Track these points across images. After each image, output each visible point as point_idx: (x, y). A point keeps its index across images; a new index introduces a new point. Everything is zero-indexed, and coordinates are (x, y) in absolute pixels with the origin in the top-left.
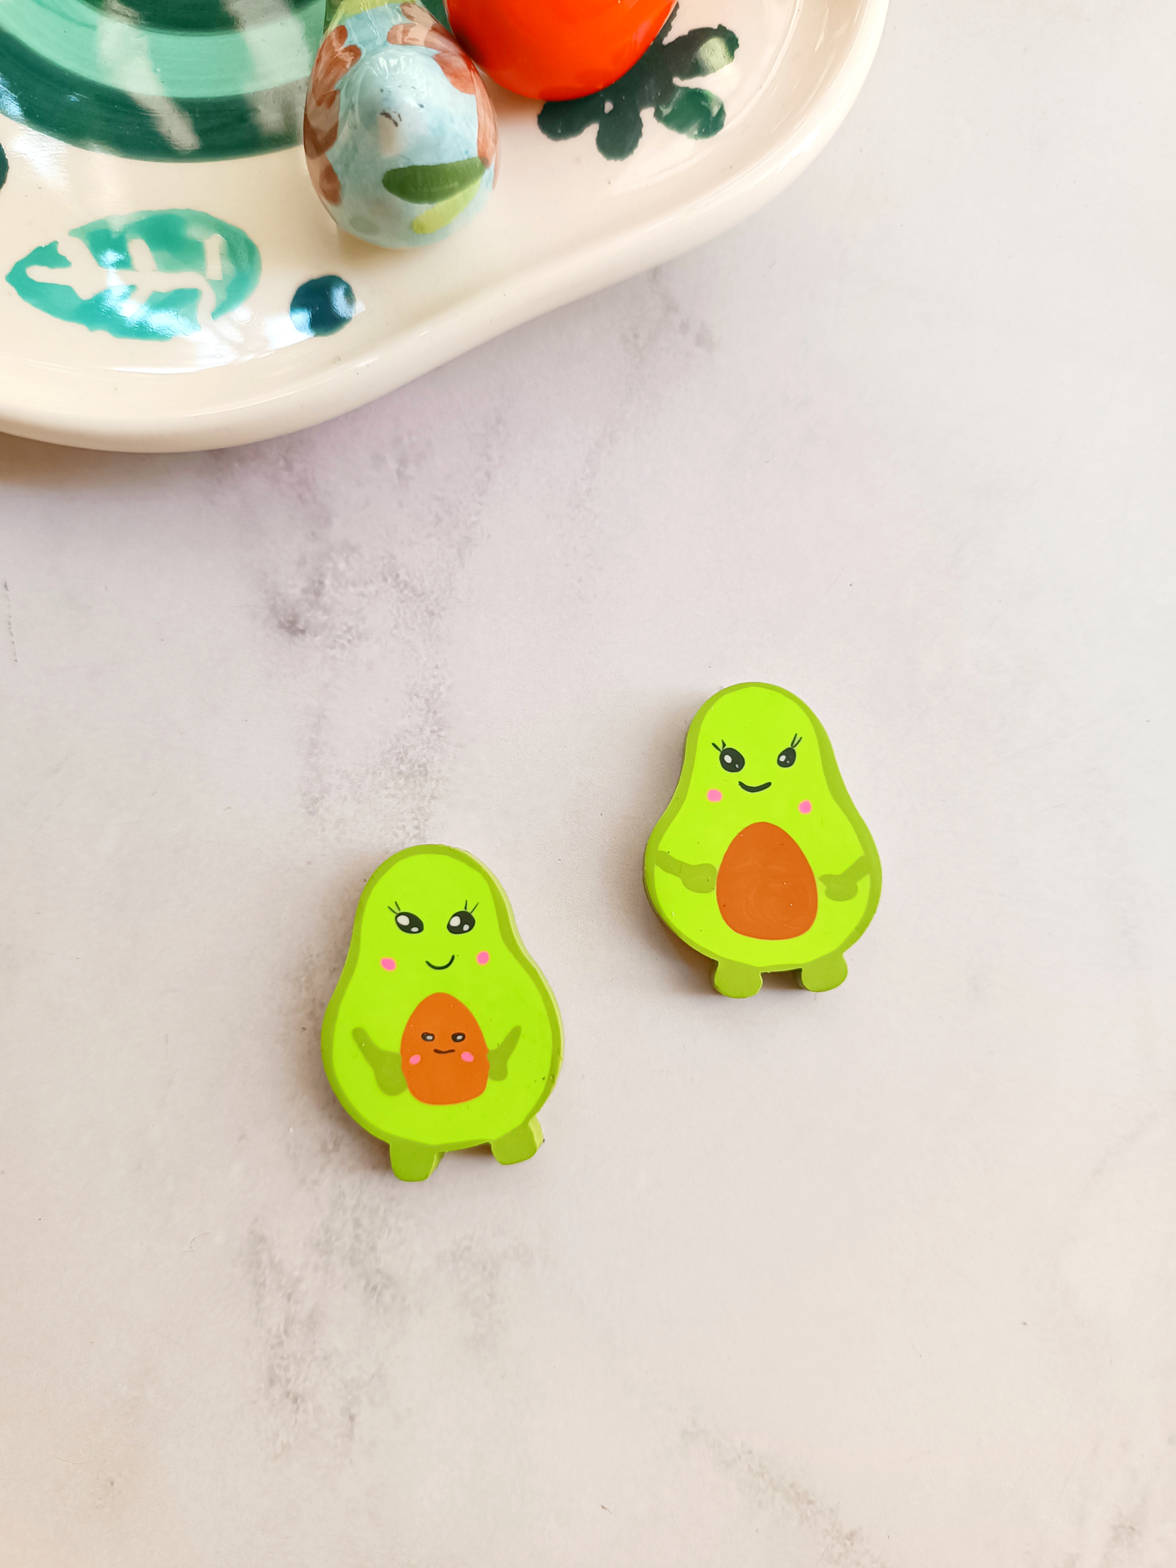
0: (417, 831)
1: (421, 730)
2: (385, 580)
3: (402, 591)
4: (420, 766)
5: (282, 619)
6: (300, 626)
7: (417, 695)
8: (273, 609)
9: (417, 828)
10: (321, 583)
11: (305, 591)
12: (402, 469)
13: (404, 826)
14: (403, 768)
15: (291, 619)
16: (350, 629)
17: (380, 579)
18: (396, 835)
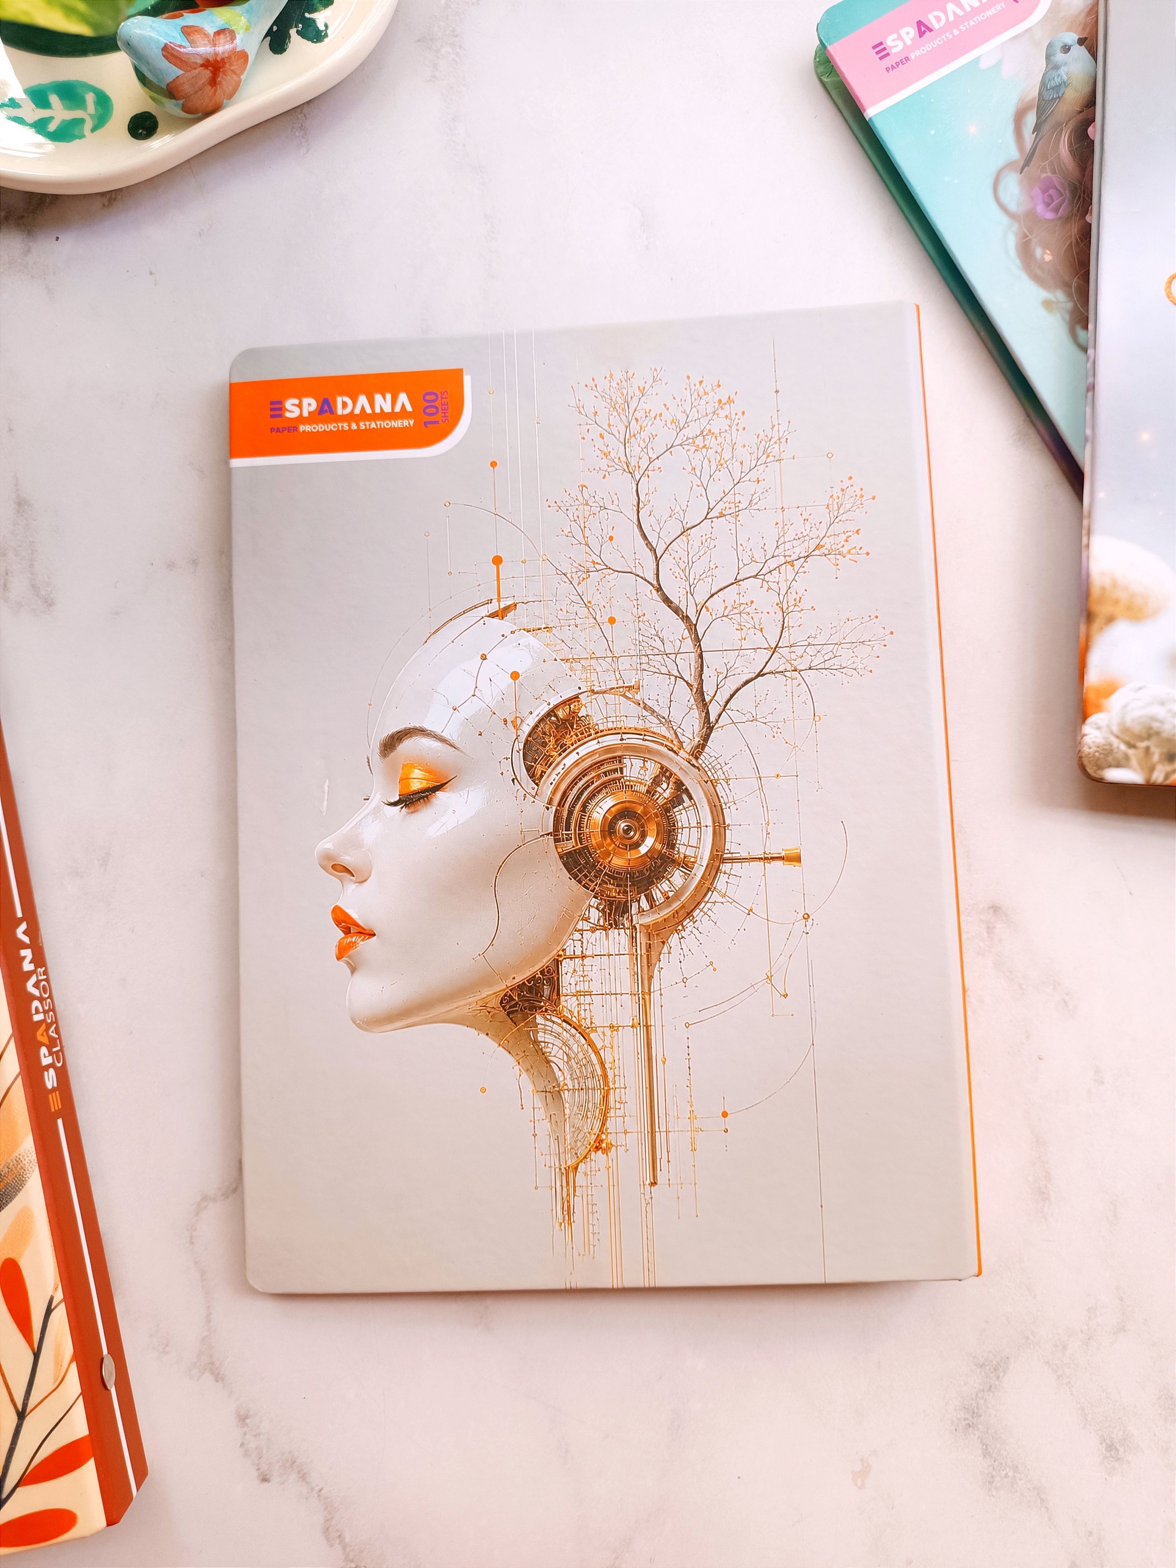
5: (1000, 911)
6: (991, 910)
8: (1006, 915)
10: (988, 933)
11: (995, 927)
15: (996, 912)
16: (969, 915)
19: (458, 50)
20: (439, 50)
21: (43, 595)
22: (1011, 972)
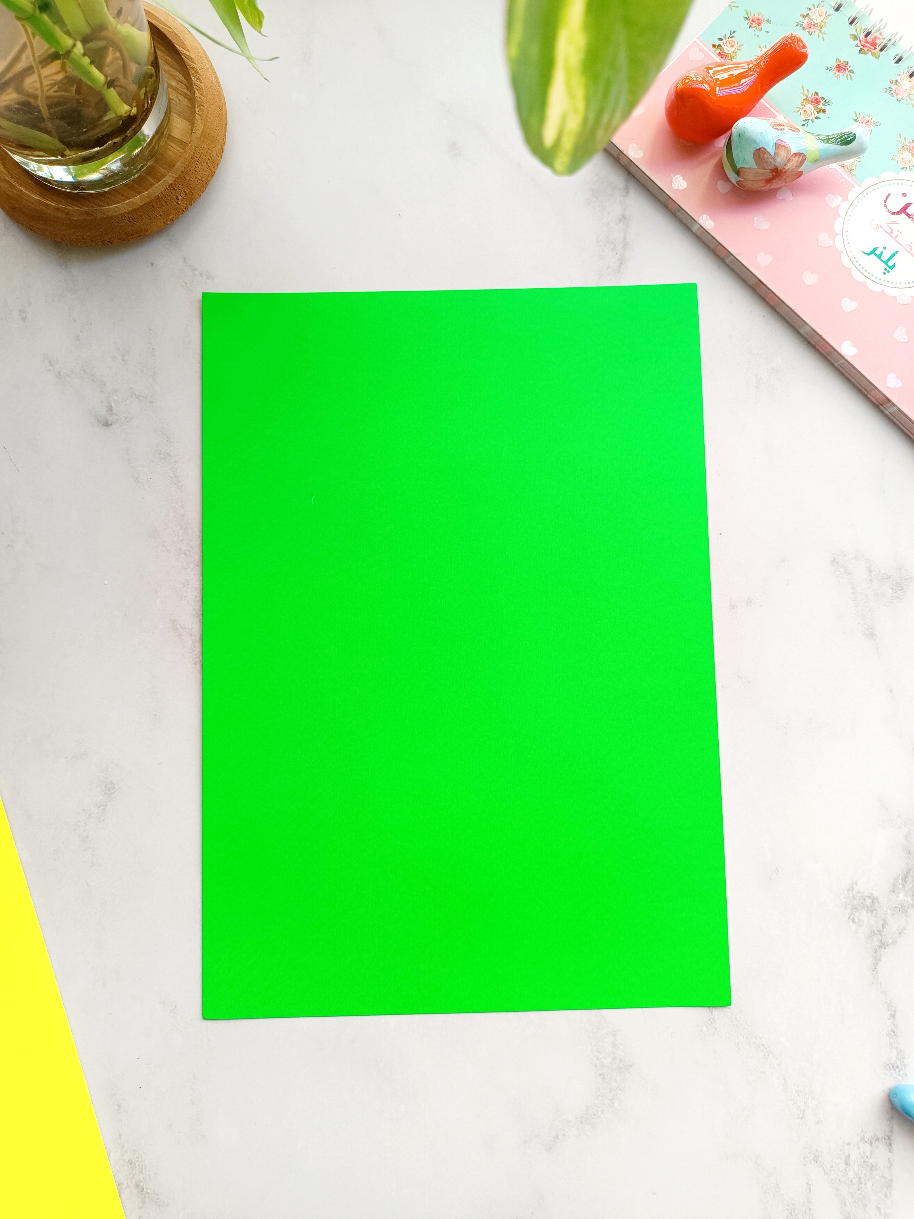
0: (174, 475)
1: (163, 442)
2: (132, 397)
3: (139, 399)
4: (167, 454)
5: (103, 423)
6: (110, 423)
7: (158, 431)
8: (98, 421)
9: (174, 474)
10: (111, 406)
11: (107, 411)
12: (123, 358)
13: (170, 475)
14: (162, 456)
15: (106, 422)
16: (126, 418)
17: (130, 397)
18: (168, 479)
19: (598, 1062)
20: (613, 1060)
21: (841, 568)
22: (93, 381)
